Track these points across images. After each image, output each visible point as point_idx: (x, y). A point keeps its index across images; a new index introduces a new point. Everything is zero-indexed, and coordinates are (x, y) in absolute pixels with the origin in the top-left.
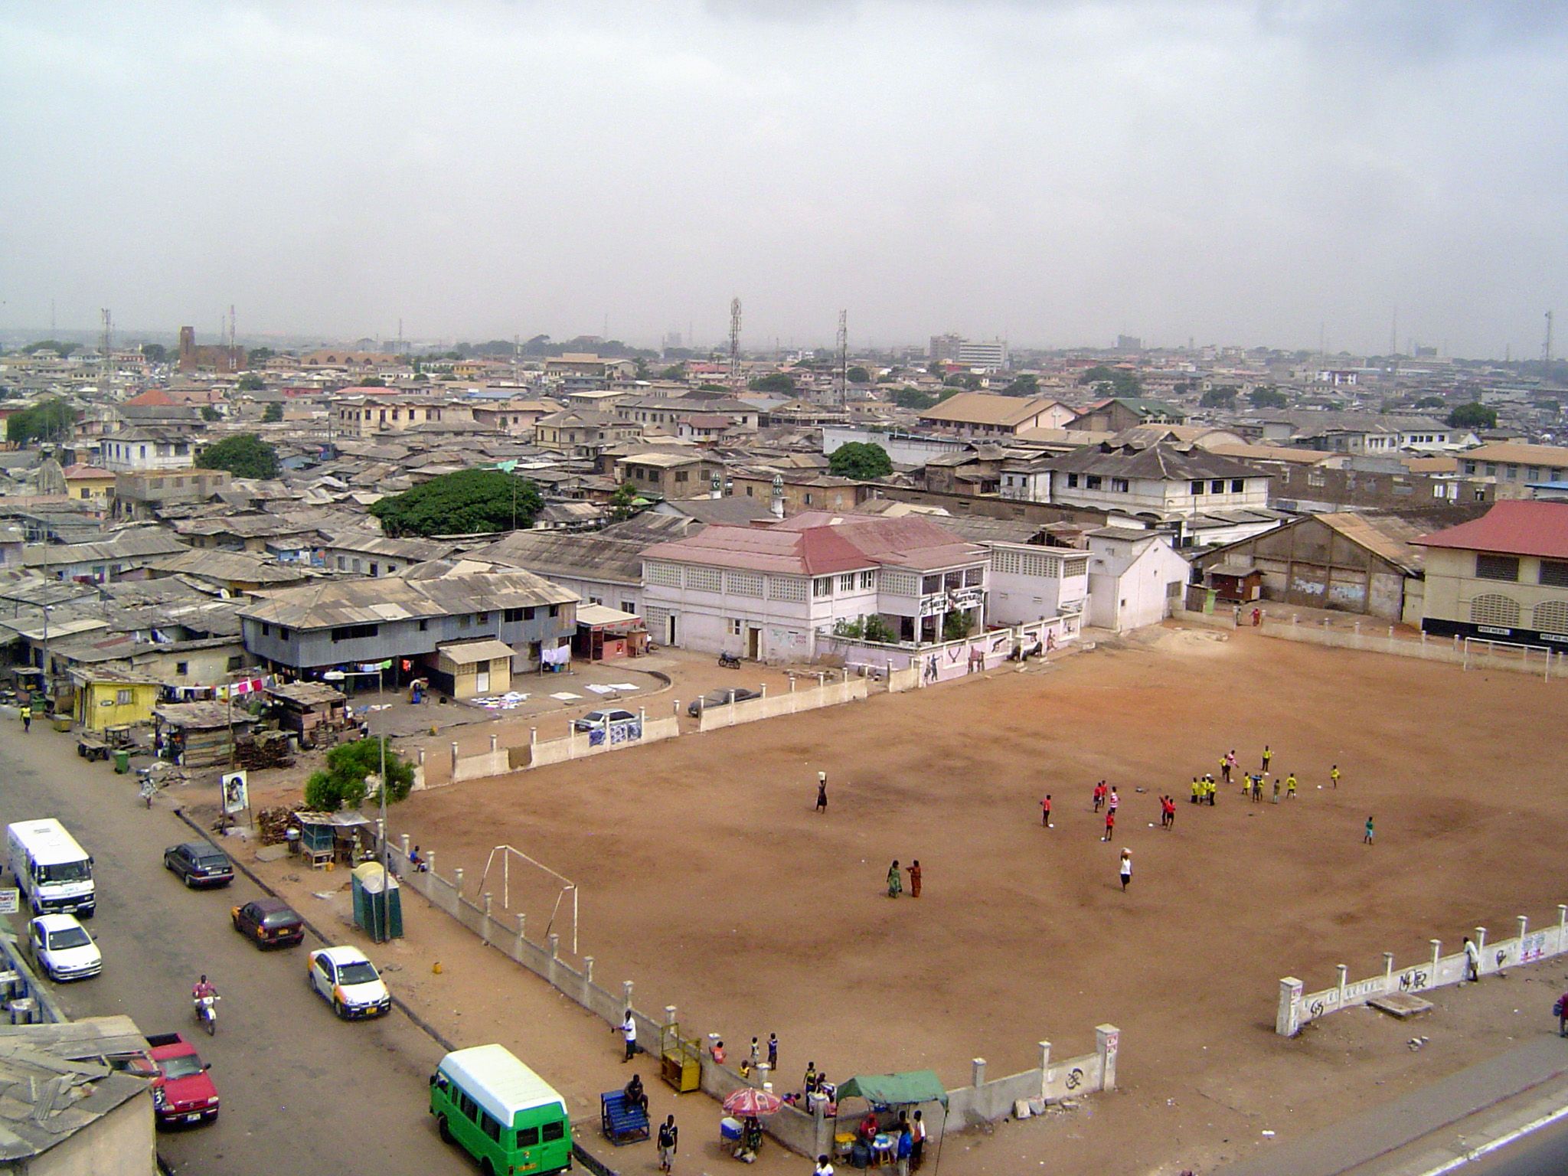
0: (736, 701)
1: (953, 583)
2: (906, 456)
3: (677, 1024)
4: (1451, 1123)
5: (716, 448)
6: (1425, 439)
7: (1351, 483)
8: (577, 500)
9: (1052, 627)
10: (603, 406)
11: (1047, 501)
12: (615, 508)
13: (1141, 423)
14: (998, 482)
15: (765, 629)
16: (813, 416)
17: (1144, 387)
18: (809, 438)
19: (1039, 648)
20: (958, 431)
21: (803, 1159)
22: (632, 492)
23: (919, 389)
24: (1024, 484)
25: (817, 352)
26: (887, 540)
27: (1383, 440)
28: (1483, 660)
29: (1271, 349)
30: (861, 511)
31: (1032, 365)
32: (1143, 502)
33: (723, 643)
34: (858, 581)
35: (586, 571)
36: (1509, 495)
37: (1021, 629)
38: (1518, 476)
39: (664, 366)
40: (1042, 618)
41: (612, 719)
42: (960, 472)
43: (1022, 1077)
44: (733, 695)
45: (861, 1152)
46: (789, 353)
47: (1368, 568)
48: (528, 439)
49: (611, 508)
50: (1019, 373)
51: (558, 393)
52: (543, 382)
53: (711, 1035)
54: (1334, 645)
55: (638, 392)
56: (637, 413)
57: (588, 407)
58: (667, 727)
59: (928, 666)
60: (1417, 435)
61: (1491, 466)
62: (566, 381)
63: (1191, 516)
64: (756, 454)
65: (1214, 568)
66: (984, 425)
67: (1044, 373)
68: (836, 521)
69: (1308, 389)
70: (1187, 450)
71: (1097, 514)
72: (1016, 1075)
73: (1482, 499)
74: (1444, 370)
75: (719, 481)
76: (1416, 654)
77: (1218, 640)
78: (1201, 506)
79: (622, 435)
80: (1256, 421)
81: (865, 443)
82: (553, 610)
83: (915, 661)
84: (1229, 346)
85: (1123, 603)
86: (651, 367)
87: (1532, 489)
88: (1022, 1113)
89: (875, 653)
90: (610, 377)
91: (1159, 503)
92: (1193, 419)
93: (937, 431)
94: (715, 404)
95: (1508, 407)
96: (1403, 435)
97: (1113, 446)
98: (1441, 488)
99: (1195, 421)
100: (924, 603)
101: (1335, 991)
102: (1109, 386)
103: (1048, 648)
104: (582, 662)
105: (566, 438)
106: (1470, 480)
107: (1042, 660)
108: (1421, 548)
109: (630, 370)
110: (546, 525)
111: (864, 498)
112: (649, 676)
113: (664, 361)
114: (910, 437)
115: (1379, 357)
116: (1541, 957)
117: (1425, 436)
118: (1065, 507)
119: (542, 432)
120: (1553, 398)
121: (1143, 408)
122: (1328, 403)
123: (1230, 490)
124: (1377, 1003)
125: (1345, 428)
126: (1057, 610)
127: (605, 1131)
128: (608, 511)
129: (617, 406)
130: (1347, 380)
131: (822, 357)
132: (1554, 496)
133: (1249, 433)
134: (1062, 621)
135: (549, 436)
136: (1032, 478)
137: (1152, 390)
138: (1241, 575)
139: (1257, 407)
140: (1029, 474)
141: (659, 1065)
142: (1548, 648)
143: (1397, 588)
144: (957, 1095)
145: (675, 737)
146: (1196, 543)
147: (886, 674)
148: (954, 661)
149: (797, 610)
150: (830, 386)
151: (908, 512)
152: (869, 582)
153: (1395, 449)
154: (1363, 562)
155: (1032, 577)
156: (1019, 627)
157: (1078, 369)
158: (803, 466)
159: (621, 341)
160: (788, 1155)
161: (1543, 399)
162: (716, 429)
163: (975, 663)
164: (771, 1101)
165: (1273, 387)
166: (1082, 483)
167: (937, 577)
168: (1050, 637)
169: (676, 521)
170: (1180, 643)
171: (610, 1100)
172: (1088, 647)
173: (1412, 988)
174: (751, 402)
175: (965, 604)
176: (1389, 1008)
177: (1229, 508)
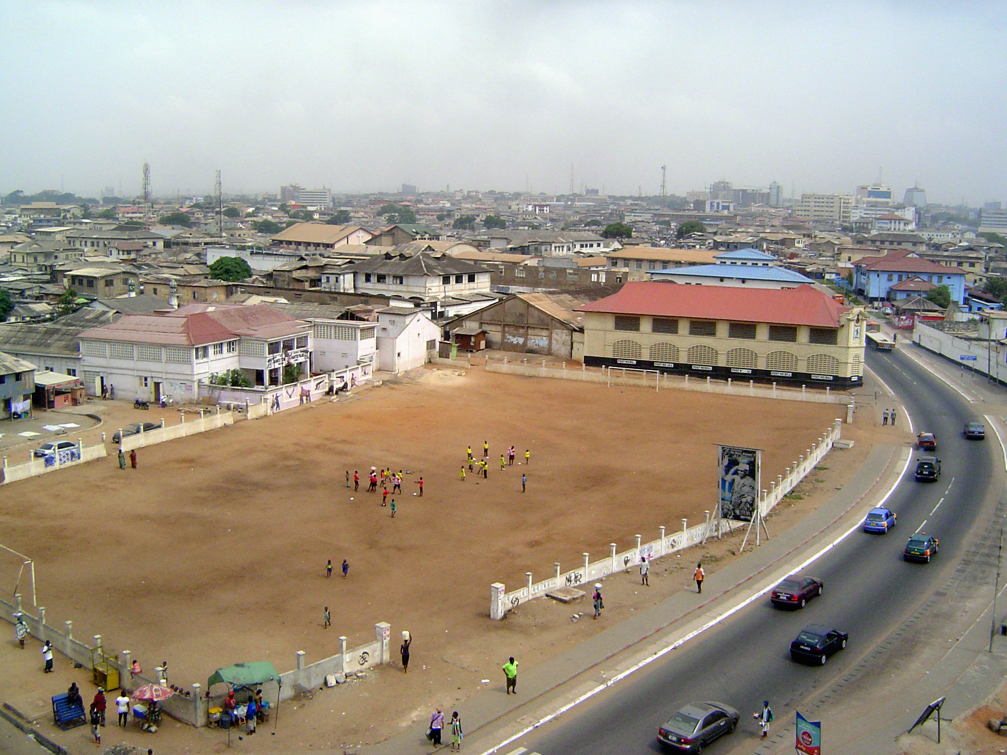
0: (144, 431)
1: (288, 346)
2: (261, 265)
3: (101, 646)
4: (596, 664)
5: (134, 263)
6: (588, 246)
7: (541, 275)
8: (38, 301)
9: (353, 372)
10: (58, 237)
11: (352, 291)
12: (63, 306)
13: (413, 240)
14: (320, 280)
15: (164, 382)
16: (200, 240)
17: (417, 216)
18: (198, 255)
19: (346, 385)
20: (297, 248)
21: (188, 727)
22: (73, 294)
23: (274, 221)
24: (337, 281)
25: (206, 197)
26: (244, 320)
27: (563, 247)
28: (620, 380)
29: (497, 192)
30: (231, 302)
31: (348, 203)
32: (412, 290)
33: (137, 393)
34: (225, 348)
35: (41, 349)
36: (636, 279)
37: (334, 375)
38: (642, 267)
39: (101, 209)
40: (347, 367)
41: (59, 448)
42: (296, 275)
43: (329, 660)
44: (142, 427)
45: (226, 718)
46: (186, 198)
47: (550, 326)
48: (5, 261)
49: (60, 306)
50: (339, 209)
51: (28, 230)
52: (19, 222)
53: (124, 652)
54: (530, 375)
55: (83, 227)
56: (81, 242)
57: (48, 238)
58: (99, 451)
59: (273, 401)
60: (584, 243)
61: (626, 261)
62: (34, 221)
63: (443, 298)
64: (162, 267)
65: (457, 331)
66: (314, 243)
67: (354, 209)
68: (211, 309)
69: (519, 216)
70: (439, 256)
71: (383, 299)
72: (326, 660)
73: (620, 281)
74: (603, 203)
75: (134, 285)
76: (580, 378)
77: (459, 375)
78: (448, 291)
79: (70, 256)
80: (486, 237)
81: (233, 257)
82: (18, 376)
83: (264, 399)
84: (472, 190)
85: (399, 354)
86: (93, 210)
87: (650, 274)
88: (331, 683)
89: (237, 394)
90: (65, 217)
91: (422, 290)
92: (447, 236)
93: (282, 248)
94: (134, 234)
95: (640, 225)
96: (575, 243)
97: (393, 255)
98: (596, 275)
99: (450, 238)
100: (269, 361)
101: (526, 589)
102: (396, 216)
103: (352, 386)
104: (40, 410)
105: (31, 260)
106: (612, 270)
107: (348, 393)
108: (583, 313)
109: (78, 212)
110: (16, 319)
111: (232, 294)
112: (87, 417)
113: (102, 206)
114: (264, 252)
115: (564, 195)
116: (651, 559)
117: (588, 243)
118: (363, 295)
119: (15, 256)
120: (667, 219)
121: (415, 231)
122: (531, 225)
123: (467, 281)
124: (552, 595)
125: (539, 240)
126: (357, 361)
127: (56, 721)
128: (58, 308)
129: (67, 237)
130: (543, 210)
131: (209, 201)
132: (663, 278)
133: (481, 245)
134: (360, 368)
135: (19, 258)
136: (342, 277)
137: (423, 219)
138: (473, 334)
139: (488, 228)
140: (339, 274)
141: (92, 674)
142: (658, 371)
143: (568, 338)
144: (288, 676)
145: (104, 457)
146: (446, 315)
147: (245, 407)
148: (290, 397)
149: (185, 368)
150: (213, 220)
151: (259, 302)
152: (233, 348)
153: (570, 253)
154: (548, 323)
155: (340, 340)
156: (332, 373)
157: (376, 206)
158: (193, 273)
159: (72, 193)
160: (179, 725)
161: (662, 219)
162: (134, 250)
163: (304, 398)
164: (164, 692)
165: (498, 215)
166: (374, 279)
167: (277, 343)
168: (353, 379)
169: (104, 313)
170: (435, 378)
171: (58, 700)
172: (377, 384)
173: (573, 584)
174: (158, 232)
175: (297, 360)
176: (559, 597)
177: (467, 292)
